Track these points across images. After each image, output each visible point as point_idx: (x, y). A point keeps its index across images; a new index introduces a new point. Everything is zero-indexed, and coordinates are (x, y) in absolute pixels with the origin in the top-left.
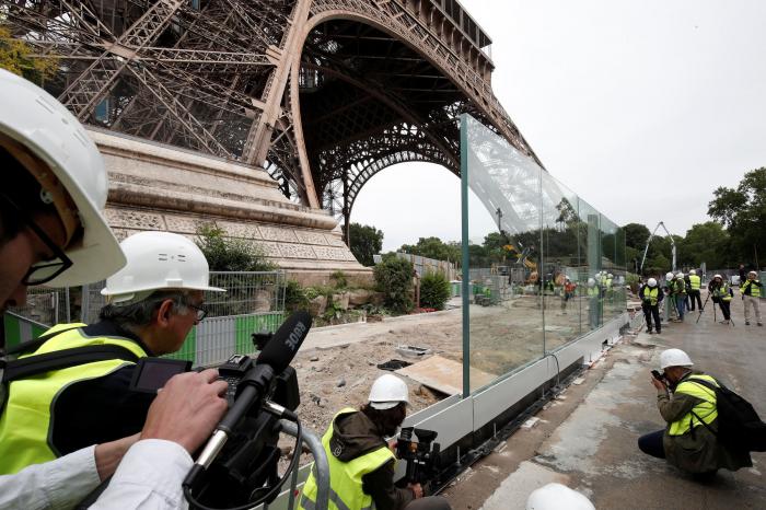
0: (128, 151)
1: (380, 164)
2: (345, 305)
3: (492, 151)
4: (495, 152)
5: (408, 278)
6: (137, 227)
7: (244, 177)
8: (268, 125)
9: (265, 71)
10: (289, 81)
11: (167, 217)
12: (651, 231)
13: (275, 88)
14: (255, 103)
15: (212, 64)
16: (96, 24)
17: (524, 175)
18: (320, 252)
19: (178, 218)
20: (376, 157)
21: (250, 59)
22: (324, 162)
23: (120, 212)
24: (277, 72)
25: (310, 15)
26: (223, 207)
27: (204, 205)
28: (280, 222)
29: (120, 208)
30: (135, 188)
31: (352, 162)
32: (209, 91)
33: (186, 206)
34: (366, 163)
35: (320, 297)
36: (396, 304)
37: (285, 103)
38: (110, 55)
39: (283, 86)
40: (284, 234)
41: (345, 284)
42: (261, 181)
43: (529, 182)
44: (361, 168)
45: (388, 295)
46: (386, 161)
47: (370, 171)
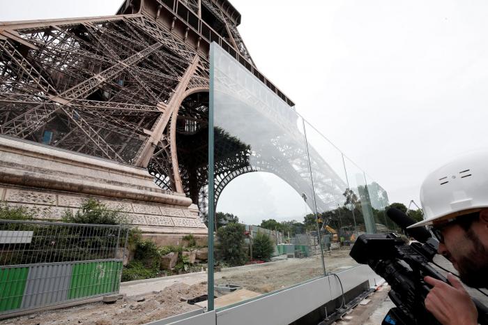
0: (46, 155)
1: (235, 174)
2: (192, 259)
3: (301, 163)
4: (303, 164)
5: (241, 237)
6: (33, 202)
7: (129, 173)
8: (152, 144)
9: (156, 115)
10: (170, 120)
11: (60, 196)
12: (407, 207)
13: (160, 124)
14: (146, 131)
15: (121, 110)
16: (47, 85)
17: (323, 176)
18: (177, 222)
19: (69, 197)
20: (232, 170)
21: (146, 109)
22: (199, 174)
23: (21, 192)
24: (163, 116)
25: (187, 89)
26: (106, 190)
27: (90, 188)
28: (150, 201)
29: (23, 189)
30: (38, 175)
31: (217, 174)
32: (115, 124)
33: (77, 188)
34: (226, 174)
35: (172, 253)
36: (232, 258)
37: (166, 132)
38: (52, 102)
39: (166, 123)
40: (151, 209)
41: (194, 244)
42: (142, 176)
43: (325, 181)
44: (223, 177)
45: (227, 251)
46: (238, 172)
47: (228, 179)
